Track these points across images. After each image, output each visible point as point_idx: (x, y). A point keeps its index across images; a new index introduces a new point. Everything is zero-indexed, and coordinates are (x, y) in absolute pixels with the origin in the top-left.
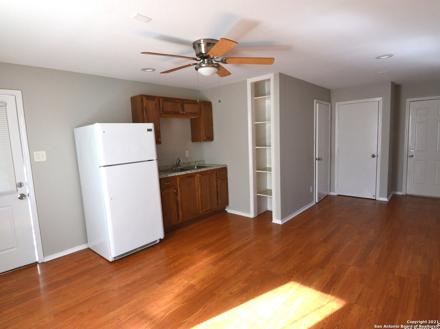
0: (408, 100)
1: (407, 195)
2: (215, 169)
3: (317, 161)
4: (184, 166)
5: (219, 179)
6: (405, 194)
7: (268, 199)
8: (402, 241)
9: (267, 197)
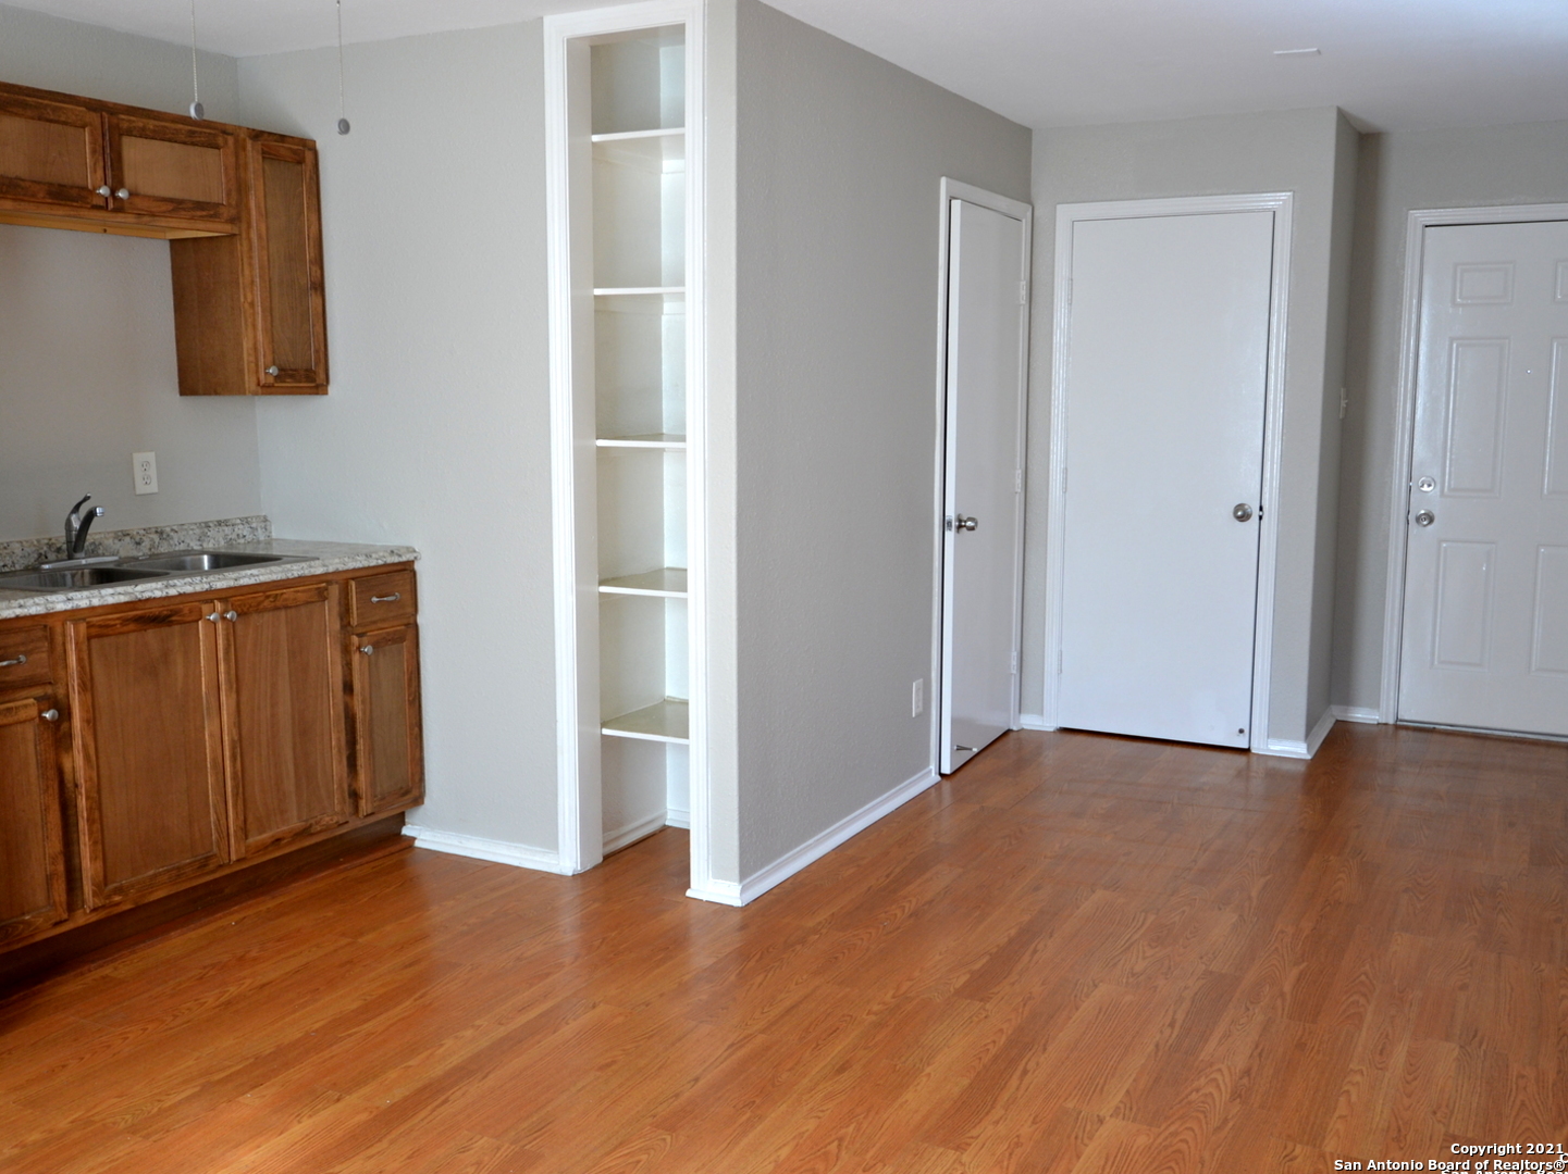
0: (1420, 216)
1: (1399, 727)
2: (337, 573)
3: (950, 535)
4: (123, 554)
5: (360, 635)
6: (1391, 721)
7: (670, 760)
8: (1367, 967)
9: (663, 744)
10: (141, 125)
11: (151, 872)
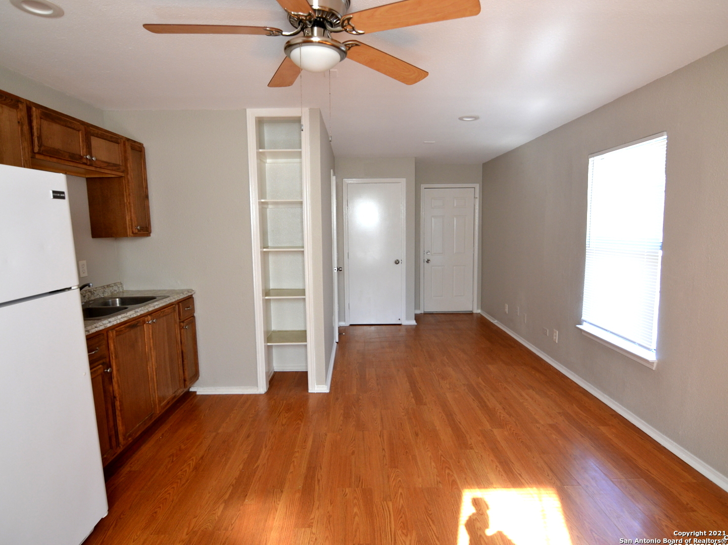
0: (423, 186)
3: (336, 273)
5: (183, 322)
6: (423, 313)
7: (274, 350)
10: (96, 132)
11: (138, 425)
